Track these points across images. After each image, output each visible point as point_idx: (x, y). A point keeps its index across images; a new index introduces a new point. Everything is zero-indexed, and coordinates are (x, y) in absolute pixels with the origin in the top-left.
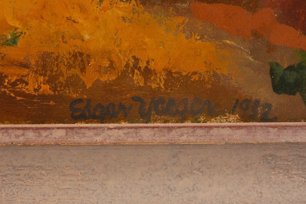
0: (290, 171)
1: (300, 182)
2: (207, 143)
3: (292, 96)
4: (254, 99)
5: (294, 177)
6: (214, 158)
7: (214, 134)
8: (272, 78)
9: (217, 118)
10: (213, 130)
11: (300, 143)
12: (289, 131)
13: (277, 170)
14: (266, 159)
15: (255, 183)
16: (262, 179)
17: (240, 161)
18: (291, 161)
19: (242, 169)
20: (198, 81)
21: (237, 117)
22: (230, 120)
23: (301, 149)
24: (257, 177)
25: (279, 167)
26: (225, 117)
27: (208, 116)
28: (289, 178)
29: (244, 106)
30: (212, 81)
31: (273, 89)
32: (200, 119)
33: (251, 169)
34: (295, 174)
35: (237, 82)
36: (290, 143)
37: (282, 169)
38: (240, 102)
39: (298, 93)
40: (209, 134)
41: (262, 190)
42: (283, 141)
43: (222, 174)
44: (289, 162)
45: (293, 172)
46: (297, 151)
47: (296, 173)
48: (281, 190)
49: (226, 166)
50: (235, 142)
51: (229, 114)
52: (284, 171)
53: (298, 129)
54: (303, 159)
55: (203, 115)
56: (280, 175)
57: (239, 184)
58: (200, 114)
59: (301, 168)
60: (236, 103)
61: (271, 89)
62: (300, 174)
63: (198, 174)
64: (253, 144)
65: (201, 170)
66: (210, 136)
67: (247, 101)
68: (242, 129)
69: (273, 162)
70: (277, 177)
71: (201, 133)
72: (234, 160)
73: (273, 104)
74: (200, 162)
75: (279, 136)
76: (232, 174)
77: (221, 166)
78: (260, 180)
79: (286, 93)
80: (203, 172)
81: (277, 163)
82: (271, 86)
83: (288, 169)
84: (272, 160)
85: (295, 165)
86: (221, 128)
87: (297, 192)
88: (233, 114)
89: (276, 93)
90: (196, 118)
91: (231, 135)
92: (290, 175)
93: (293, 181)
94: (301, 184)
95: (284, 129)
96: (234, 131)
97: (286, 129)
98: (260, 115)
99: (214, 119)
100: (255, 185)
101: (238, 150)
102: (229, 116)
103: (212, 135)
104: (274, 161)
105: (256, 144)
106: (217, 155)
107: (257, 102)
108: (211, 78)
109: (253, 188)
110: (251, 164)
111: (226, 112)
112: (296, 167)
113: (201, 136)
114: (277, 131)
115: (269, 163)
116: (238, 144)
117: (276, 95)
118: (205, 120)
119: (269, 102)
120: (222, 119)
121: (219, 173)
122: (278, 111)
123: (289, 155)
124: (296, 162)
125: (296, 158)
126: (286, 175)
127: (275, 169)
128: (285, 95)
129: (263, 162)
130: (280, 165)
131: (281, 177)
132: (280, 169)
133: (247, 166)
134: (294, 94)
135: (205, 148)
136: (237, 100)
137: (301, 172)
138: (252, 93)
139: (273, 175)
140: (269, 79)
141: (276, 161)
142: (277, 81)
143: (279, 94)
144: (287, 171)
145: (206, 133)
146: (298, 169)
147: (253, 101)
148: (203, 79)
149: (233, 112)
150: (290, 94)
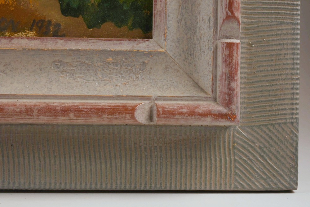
0: (75, 74)
1: (82, 82)
2: (9, 49)
3: (76, 18)
4: (47, 19)
5: (78, 79)
6: (15, 63)
7: (14, 43)
8: (60, 3)
9: (19, 34)
10: (14, 40)
11: (80, 50)
12: (73, 42)
13: (65, 74)
14: (56, 64)
15: (47, 82)
16: (53, 80)
17: (35, 65)
18: (75, 66)
19: (37, 72)
20: (4, 5)
21: (34, 33)
22: (29, 36)
23: (82, 56)
24: (49, 79)
25: (66, 71)
26: (25, 33)
27: (12, 32)
28: (74, 79)
29: (40, 25)
30: (15, 5)
31: (62, 12)
32: (6, 34)
33: (44, 72)
34: (78, 77)
35: (34, 6)
36: (73, 50)
37: (69, 73)
38: (36, 22)
39: (81, 16)
40: (11, 43)
41: (51, 87)
42: (68, 48)
43: (21, 75)
44: (73, 67)
45: (77, 76)
46: (79, 58)
47: (80, 76)
48: (66, 87)
49: (25, 69)
50: (30, 48)
51: (28, 31)
52: (70, 74)
53: (79, 41)
54: (84, 65)
55: (8, 31)
56: (67, 77)
57: (34, 83)
58: (6, 31)
59: (84, 73)
60: (33, 22)
61: (60, 12)
62: (83, 77)
63: (3, 75)
64: (44, 50)
65: (5, 72)
66: (12, 44)
67: (42, 21)
68: (36, 39)
69: (61, 68)
70: (64, 78)
71: (5, 42)
72: (31, 64)
73: (61, 24)
74: (4, 66)
75: (65, 45)
76: (30, 76)
77: (21, 69)
78: (51, 80)
79: (72, 16)
80: (7, 74)
81: (64, 68)
82: (60, 10)
83: (73, 73)
84: (60, 65)
85: (78, 70)
86: (20, 39)
87: (79, 88)
88: (31, 31)
89: (64, 15)
90: (3, 34)
91: (28, 44)
92: (75, 78)
93: (77, 82)
94: (83, 84)
95: (69, 41)
96: (30, 41)
97: (70, 41)
98: (52, 32)
99: (16, 35)
100: (46, 84)
101: (33, 56)
102: (28, 32)
103: (13, 44)
104: (62, 66)
105: (46, 50)
106: (17, 60)
107: (50, 21)
108: (14, 3)
109: (45, 86)
110: (44, 68)
111: (26, 29)
112: (79, 71)
113: (5, 44)
114: (63, 42)
115: (59, 68)
116: (32, 50)
117: (63, 17)
118: (9, 35)
119: (59, 23)
120: (23, 34)
121: (20, 74)
122: (66, 29)
123: (73, 62)
124: (79, 67)
125: (79, 64)
126: (72, 77)
127: (63, 72)
128: (71, 17)
129: (54, 67)
130: (67, 70)
131: (67, 79)
132: (67, 73)
133: (41, 70)
134: (78, 17)
135: (8, 54)
136: (34, 21)
137: (83, 76)
138: (46, 15)
139: (61, 77)
140: (59, 5)
141: (64, 67)
142: (64, 6)
143: (66, 16)
144: (73, 75)
145: (9, 42)
146: (81, 73)
147: (46, 21)
148: (8, 3)
149: (31, 29)
150: (74, 17)
